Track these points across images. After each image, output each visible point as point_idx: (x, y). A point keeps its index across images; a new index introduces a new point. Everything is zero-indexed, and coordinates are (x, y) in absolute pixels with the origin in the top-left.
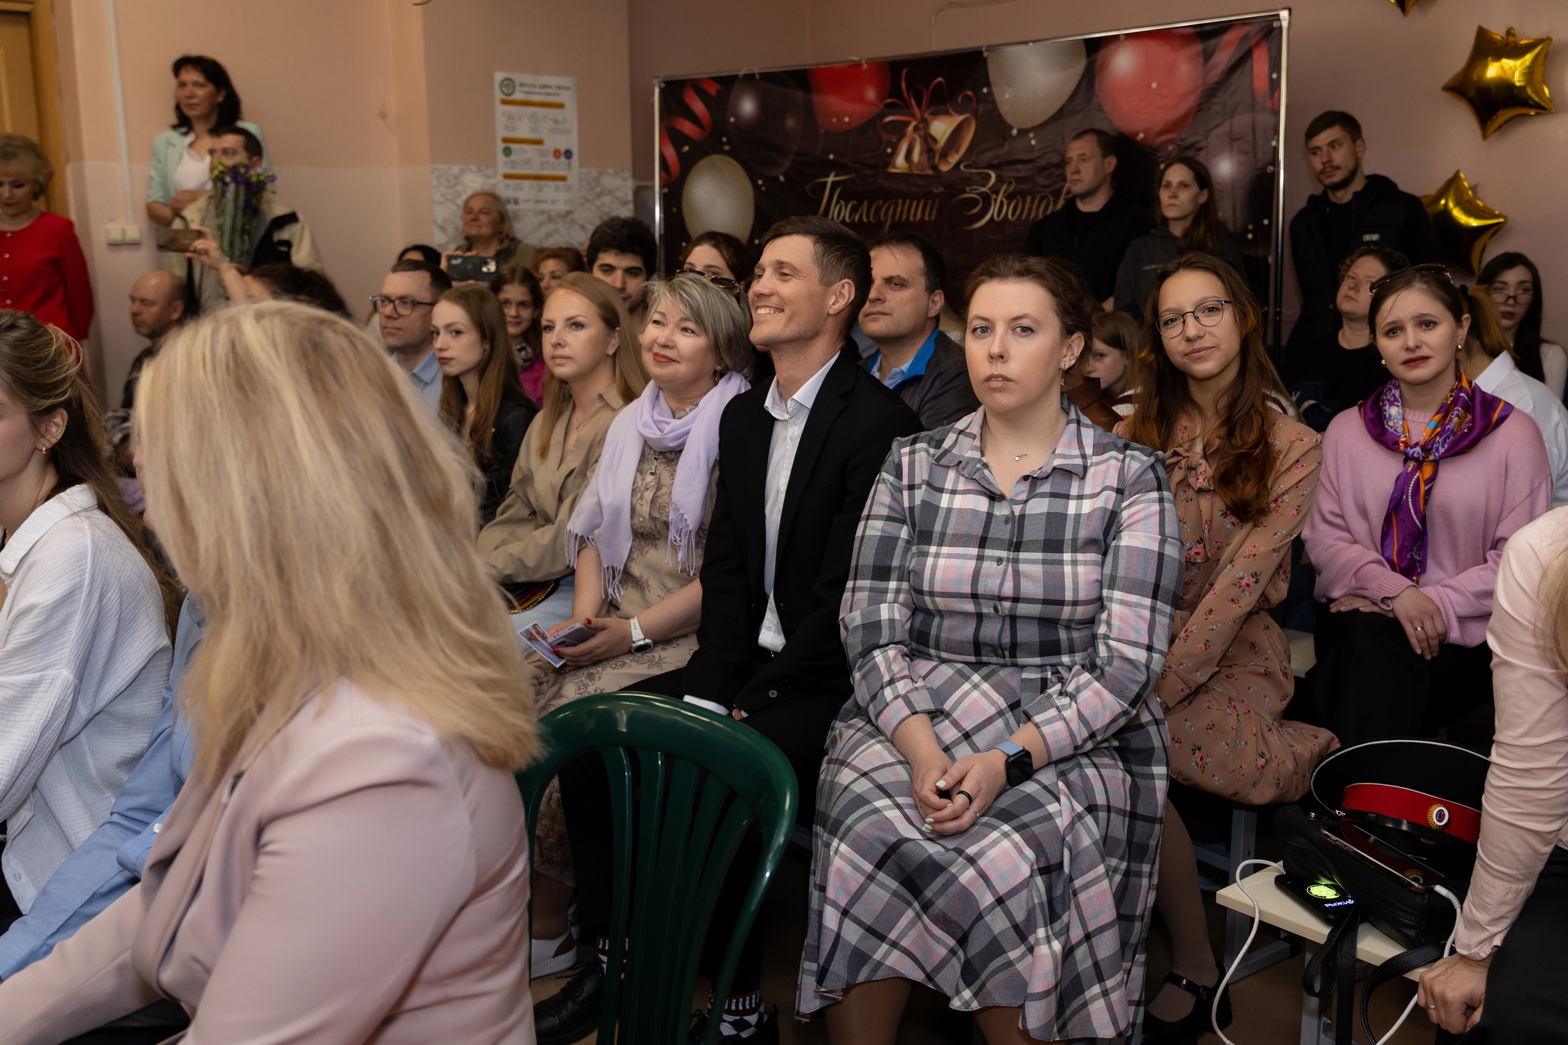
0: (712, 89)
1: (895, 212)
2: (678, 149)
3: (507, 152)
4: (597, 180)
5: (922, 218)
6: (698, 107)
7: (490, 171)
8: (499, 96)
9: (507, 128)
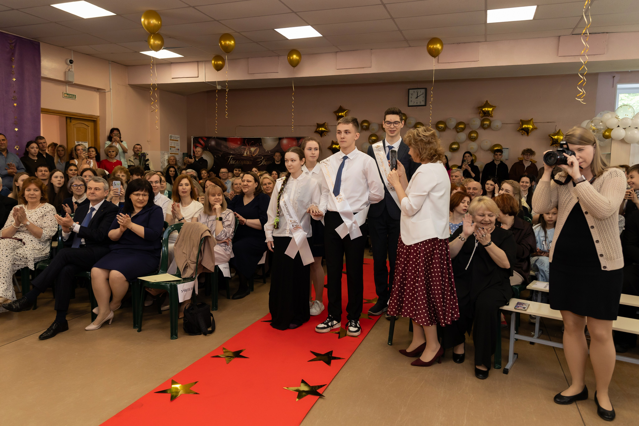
0: (205, 139)
1: (244, 163)
3: (171, 149)
4: (182, 153)
5: (249, 164)
6: (202, 142)
7: (168, 152)
8: (170, 139)
9: (171, 144)
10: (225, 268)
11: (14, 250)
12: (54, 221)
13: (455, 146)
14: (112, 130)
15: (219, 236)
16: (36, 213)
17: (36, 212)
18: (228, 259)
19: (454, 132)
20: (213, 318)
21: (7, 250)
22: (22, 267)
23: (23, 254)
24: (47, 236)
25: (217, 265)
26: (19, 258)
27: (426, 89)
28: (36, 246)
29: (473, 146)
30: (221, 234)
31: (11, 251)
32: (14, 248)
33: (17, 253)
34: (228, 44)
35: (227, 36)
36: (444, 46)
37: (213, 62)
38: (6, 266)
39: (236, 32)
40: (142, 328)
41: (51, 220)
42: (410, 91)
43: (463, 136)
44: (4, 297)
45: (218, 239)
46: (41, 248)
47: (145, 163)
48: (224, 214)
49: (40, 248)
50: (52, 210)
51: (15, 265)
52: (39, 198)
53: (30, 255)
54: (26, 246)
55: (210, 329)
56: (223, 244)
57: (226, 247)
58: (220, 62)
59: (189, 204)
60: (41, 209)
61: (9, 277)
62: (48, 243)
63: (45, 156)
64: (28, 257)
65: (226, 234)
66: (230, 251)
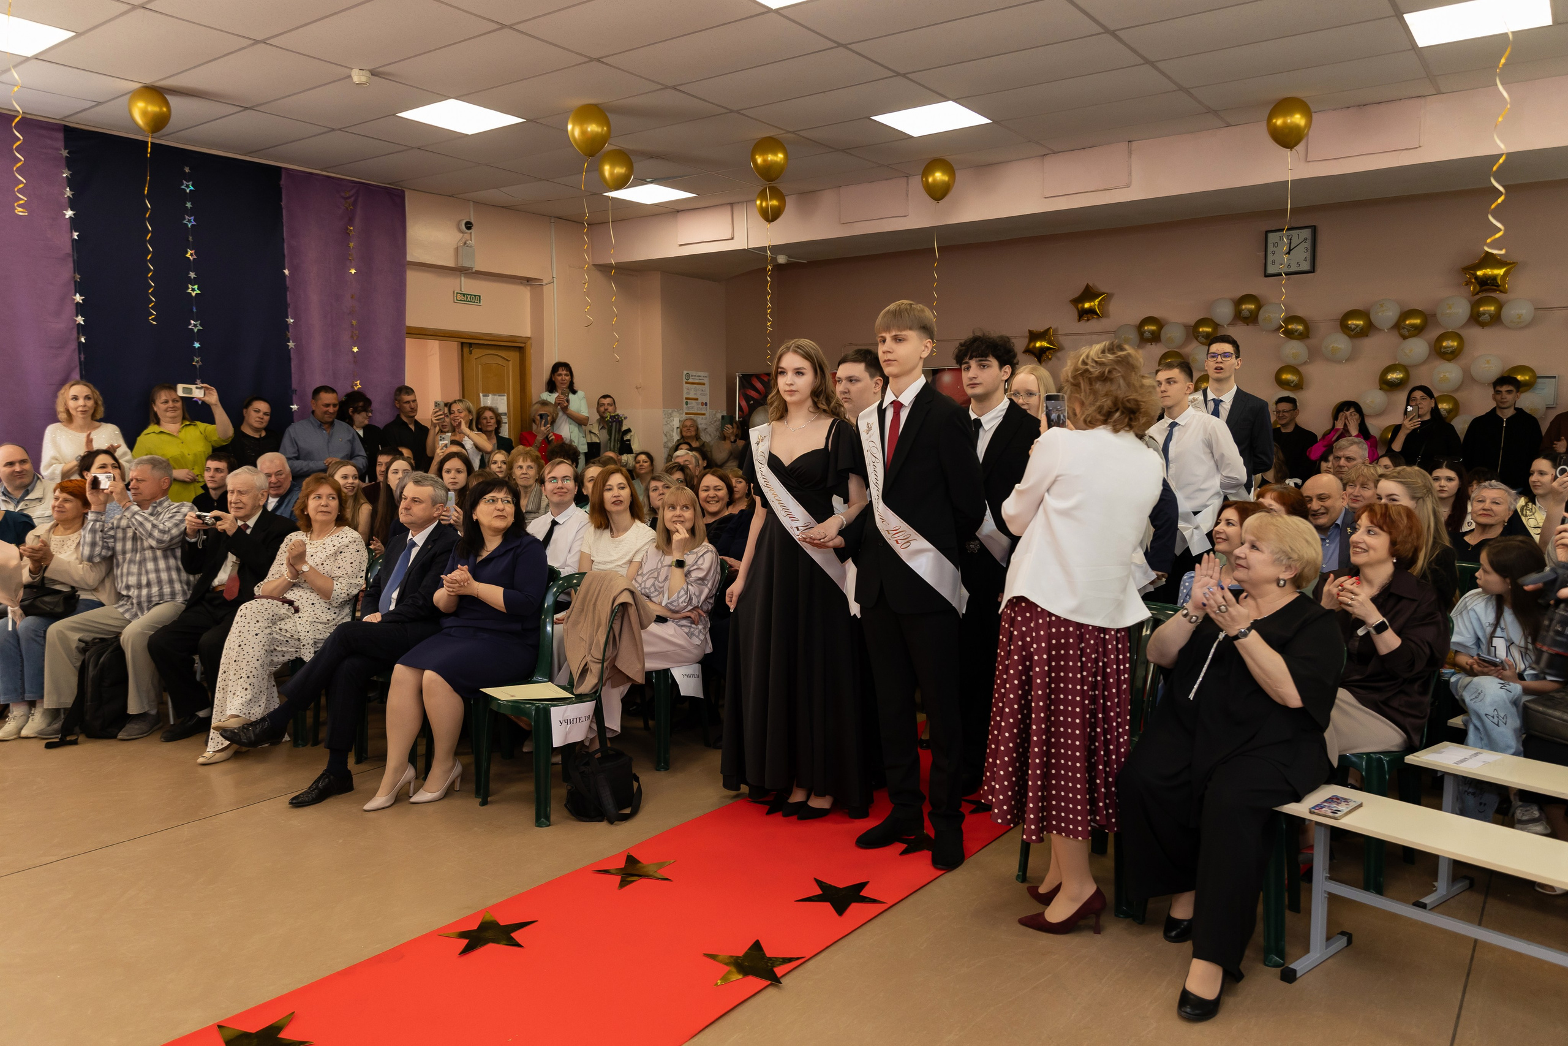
2: (748, 402)
3: (687, 403)
4: (715, 415)
6: (759, 385)
7: (681, 412)
8: (685, 380)
9: (687, 394)
10: (689, 676)
11: (274, 624)
12: (358, 564)
13: (1393, 376)
14: (557, 367)
15: (674, 601)
16: (324, 546)
17: (324, 544)
18: (697, 654)
19: (1394, 338)
20: (639, 787)
21: (258, 621)
22: (292, 658)
23: (292, 632)
24: (343, 595)
25: (668, 670)
26: (285, 640)
27: (1314, 229)
28: (322, 614)
29: (1446, 374)
30: (679, 598)
31: (266, 624)
32: (274, 618)
33: (281, 629)
34: (771, 160)
35: (769, 144)
36: (1314, 116)
37: (758, 202)
38: (254, 653)
39: (788, 132)
40: (489, 799)
41: (352, 563)
42: (1270, 235)
43: (1417, 348)
44: (244, 716)
45: (673, 608)
46: (331, 619)
47: (622, 438)
48: (694, 553)
49: (328, 620)
50: (355, 542)
51: (275, 653)
52: (334, 516)
53: (306, 634)
54: (300, 614)
55: (627, 811)
56: (684, 622)
57: (692, 630)
58: (775, 203)
59: (626, 530)
60: (334, 538)
61: (260, 676)
62: (347, 610)
63: (412, 427)
64: (301, 638)
65: (691, 599)
66: (702, 637)
